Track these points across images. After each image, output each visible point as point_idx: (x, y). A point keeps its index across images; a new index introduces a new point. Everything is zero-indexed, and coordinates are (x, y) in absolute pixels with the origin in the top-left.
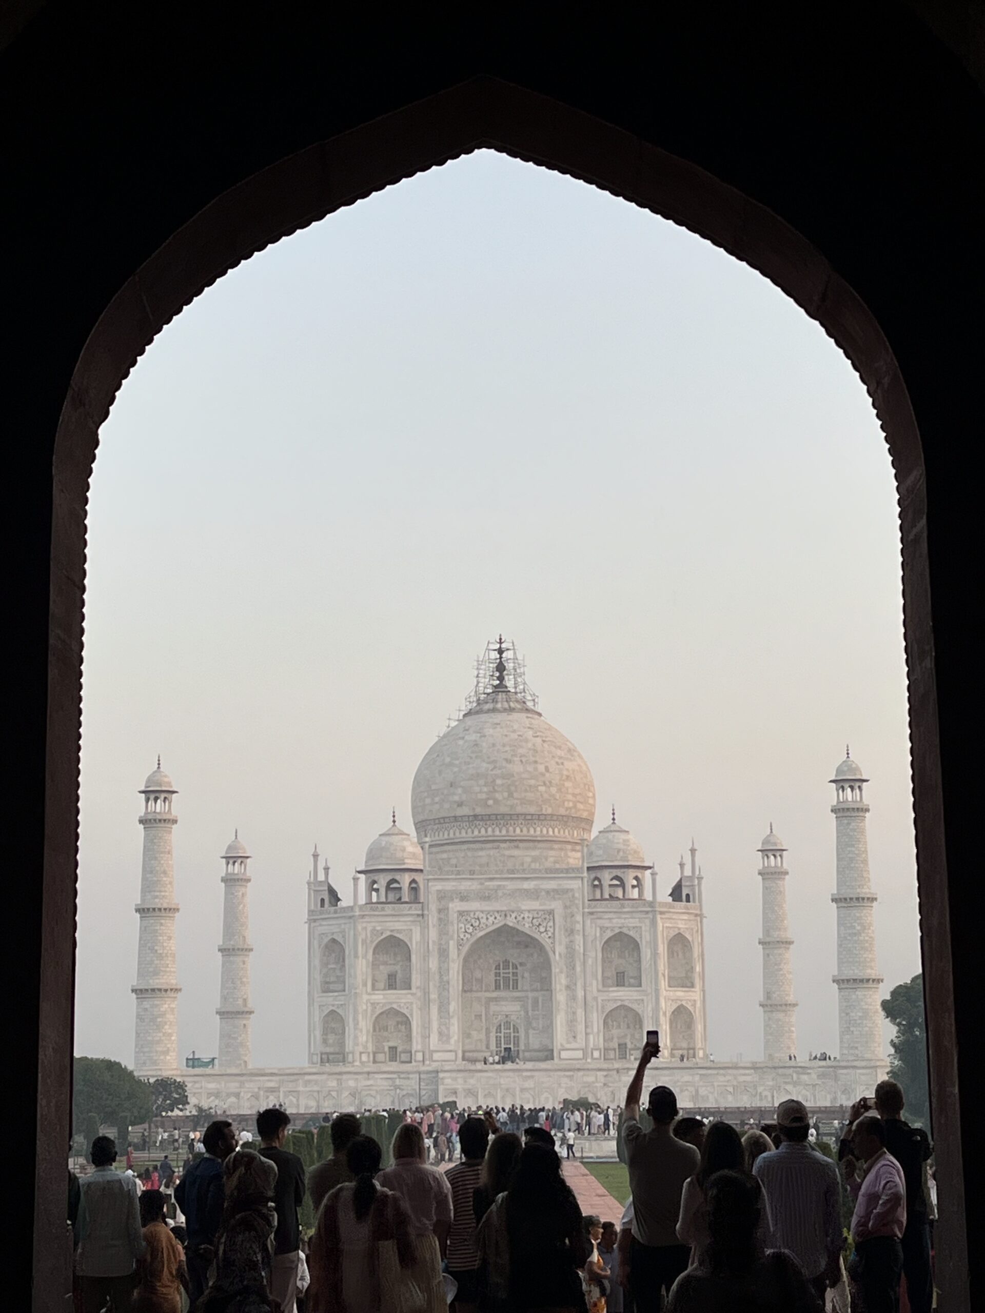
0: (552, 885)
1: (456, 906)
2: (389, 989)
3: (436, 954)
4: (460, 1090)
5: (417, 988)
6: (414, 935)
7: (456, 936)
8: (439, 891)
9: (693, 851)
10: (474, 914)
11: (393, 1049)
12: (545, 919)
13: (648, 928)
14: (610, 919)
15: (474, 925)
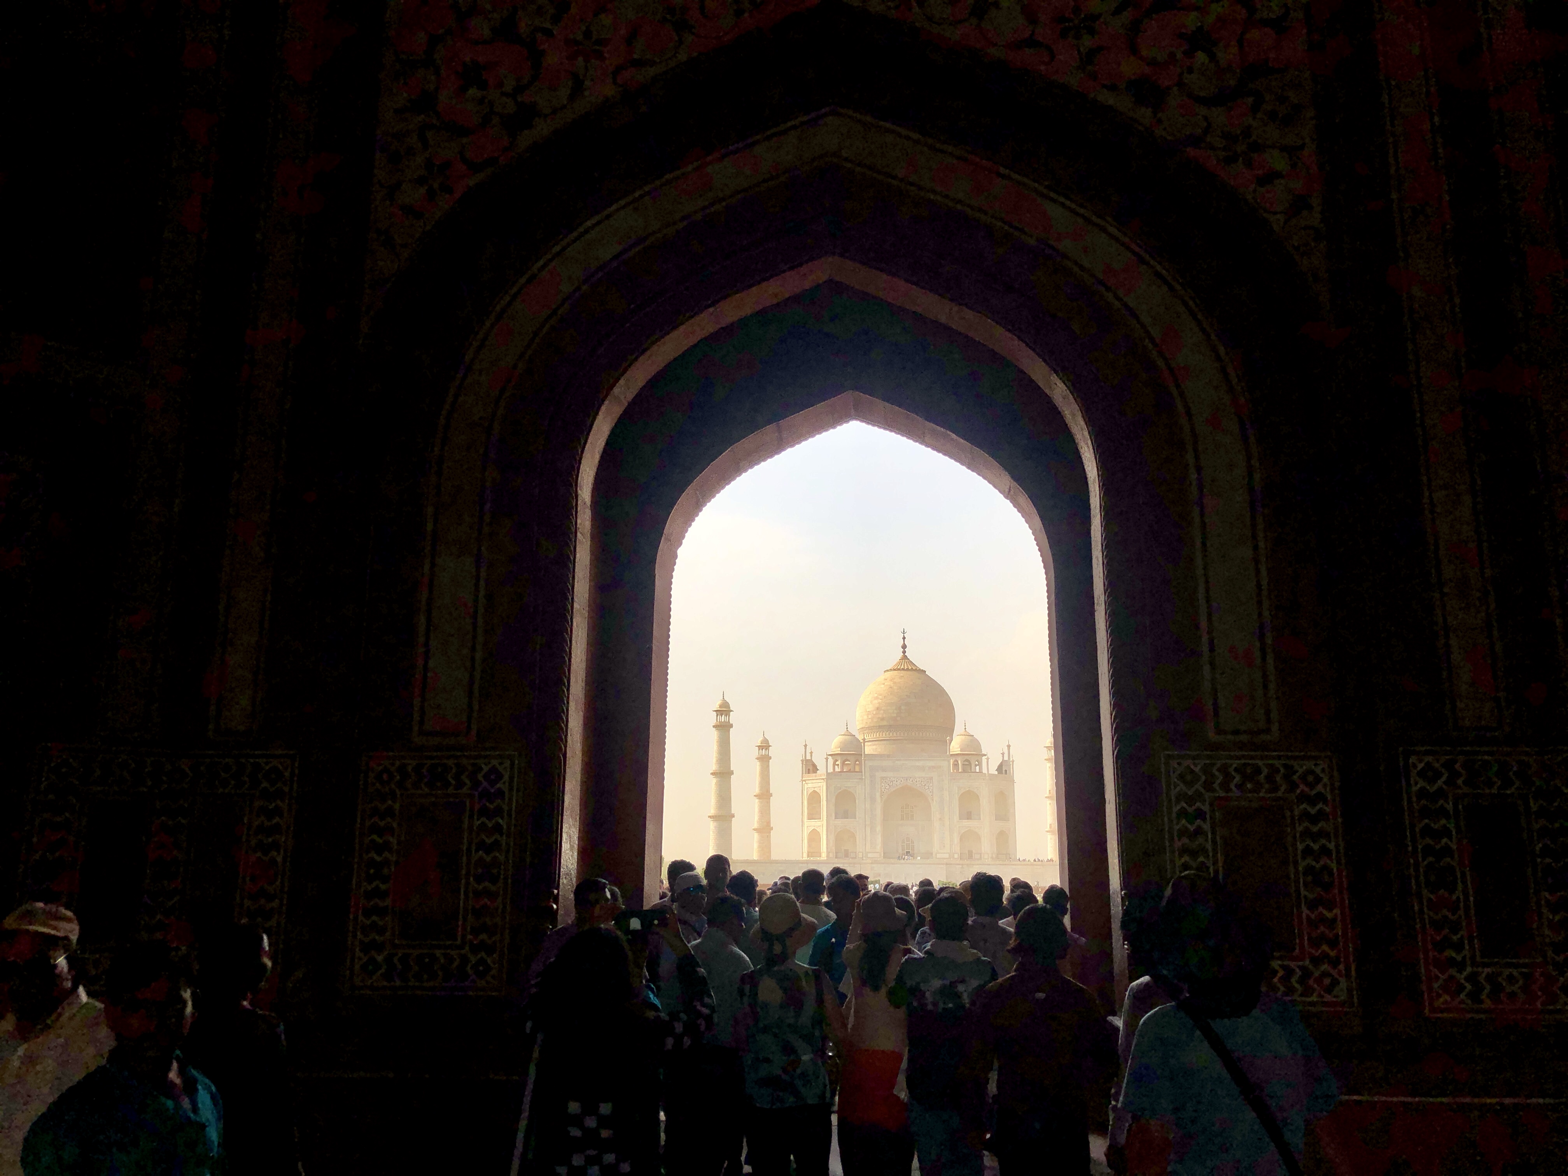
0: (932, 764)
1: (879, 774)
2: (844, 818)
3: (869, 799)
5: (859, 818)
6: (857, 789)
7: (880, 791)
8: (871, 766)
9: (1009, 746)
10: (890, 779)
11: (846, 851)
12: (928, 782)
13: (985, 788)
14: (963, 783)
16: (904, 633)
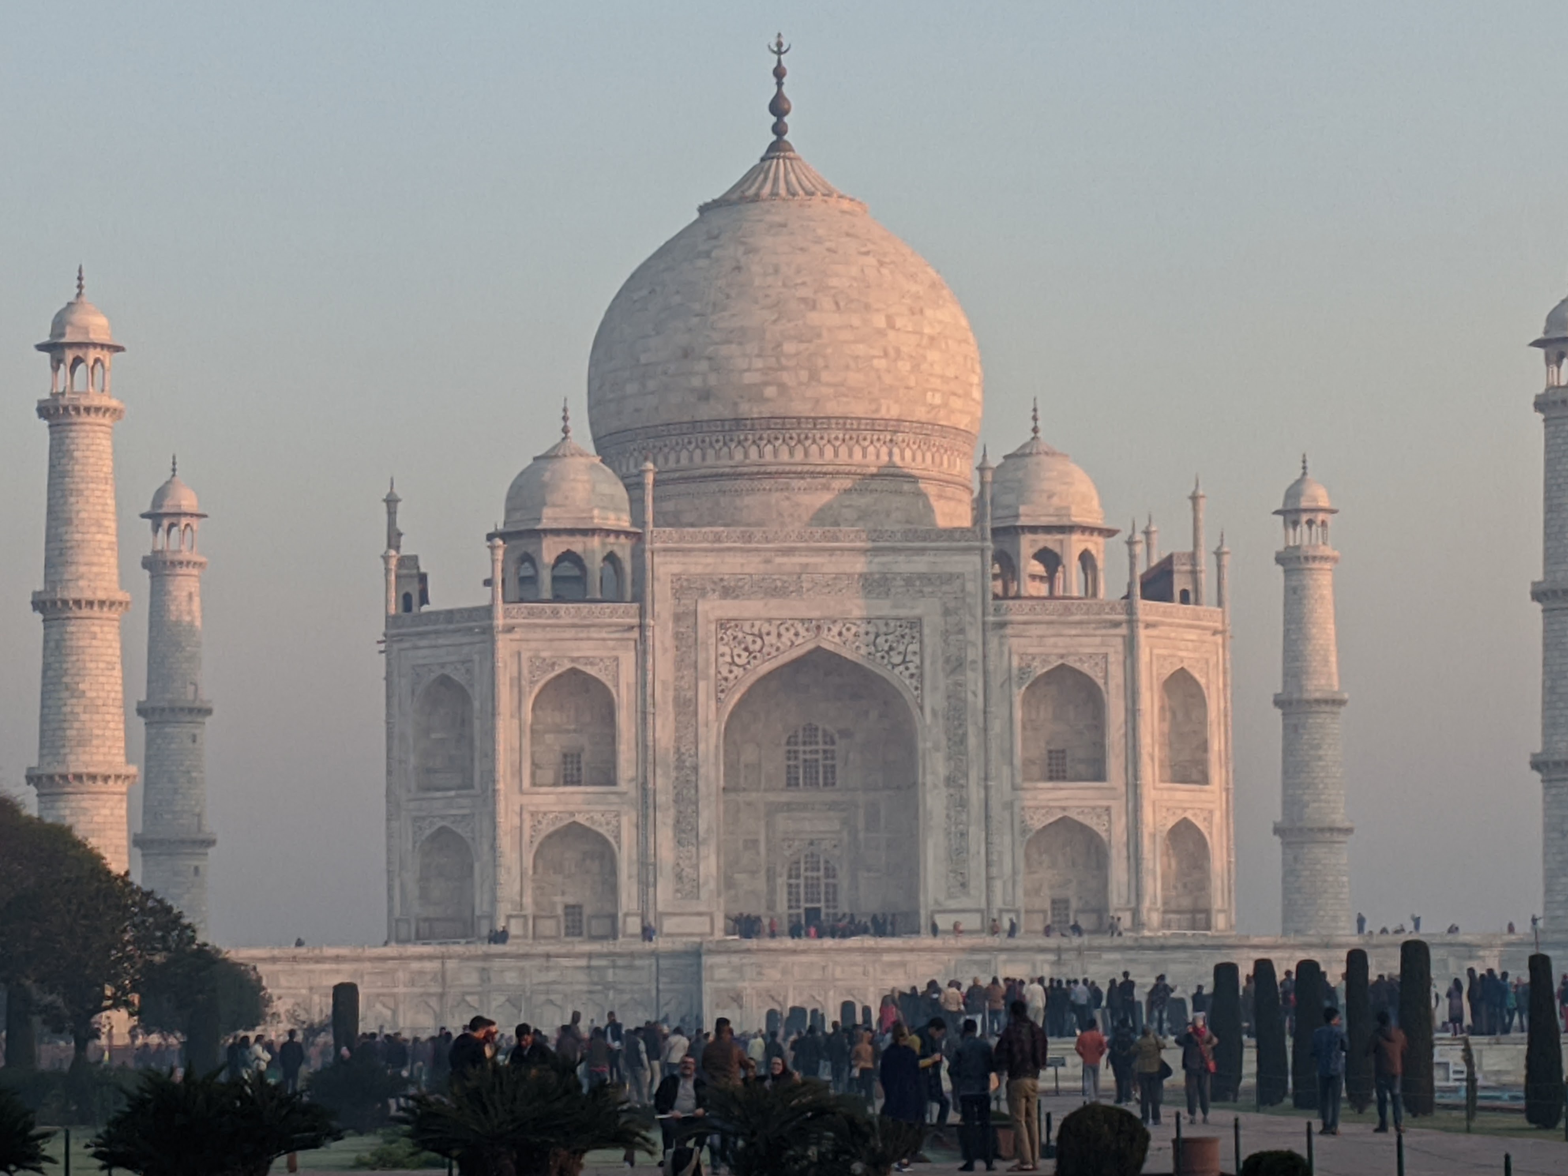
0: (920, 564)
1: (712, 608)
2: (566, 783)
3: (670, 708)
4: (749, 991)
5: (631, 780)
6: (623, 668)
7: (712, 671)
8: (677, 577)
9: (1196, 499)
10: (753, 626)
11: (573, 911)
12: (903, 636)
13: (1121, 658)
14: (1041, 637)
15: (751, 648)
16: (779, 53)
